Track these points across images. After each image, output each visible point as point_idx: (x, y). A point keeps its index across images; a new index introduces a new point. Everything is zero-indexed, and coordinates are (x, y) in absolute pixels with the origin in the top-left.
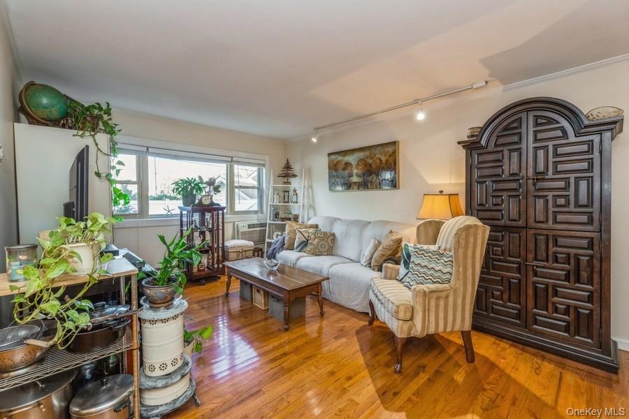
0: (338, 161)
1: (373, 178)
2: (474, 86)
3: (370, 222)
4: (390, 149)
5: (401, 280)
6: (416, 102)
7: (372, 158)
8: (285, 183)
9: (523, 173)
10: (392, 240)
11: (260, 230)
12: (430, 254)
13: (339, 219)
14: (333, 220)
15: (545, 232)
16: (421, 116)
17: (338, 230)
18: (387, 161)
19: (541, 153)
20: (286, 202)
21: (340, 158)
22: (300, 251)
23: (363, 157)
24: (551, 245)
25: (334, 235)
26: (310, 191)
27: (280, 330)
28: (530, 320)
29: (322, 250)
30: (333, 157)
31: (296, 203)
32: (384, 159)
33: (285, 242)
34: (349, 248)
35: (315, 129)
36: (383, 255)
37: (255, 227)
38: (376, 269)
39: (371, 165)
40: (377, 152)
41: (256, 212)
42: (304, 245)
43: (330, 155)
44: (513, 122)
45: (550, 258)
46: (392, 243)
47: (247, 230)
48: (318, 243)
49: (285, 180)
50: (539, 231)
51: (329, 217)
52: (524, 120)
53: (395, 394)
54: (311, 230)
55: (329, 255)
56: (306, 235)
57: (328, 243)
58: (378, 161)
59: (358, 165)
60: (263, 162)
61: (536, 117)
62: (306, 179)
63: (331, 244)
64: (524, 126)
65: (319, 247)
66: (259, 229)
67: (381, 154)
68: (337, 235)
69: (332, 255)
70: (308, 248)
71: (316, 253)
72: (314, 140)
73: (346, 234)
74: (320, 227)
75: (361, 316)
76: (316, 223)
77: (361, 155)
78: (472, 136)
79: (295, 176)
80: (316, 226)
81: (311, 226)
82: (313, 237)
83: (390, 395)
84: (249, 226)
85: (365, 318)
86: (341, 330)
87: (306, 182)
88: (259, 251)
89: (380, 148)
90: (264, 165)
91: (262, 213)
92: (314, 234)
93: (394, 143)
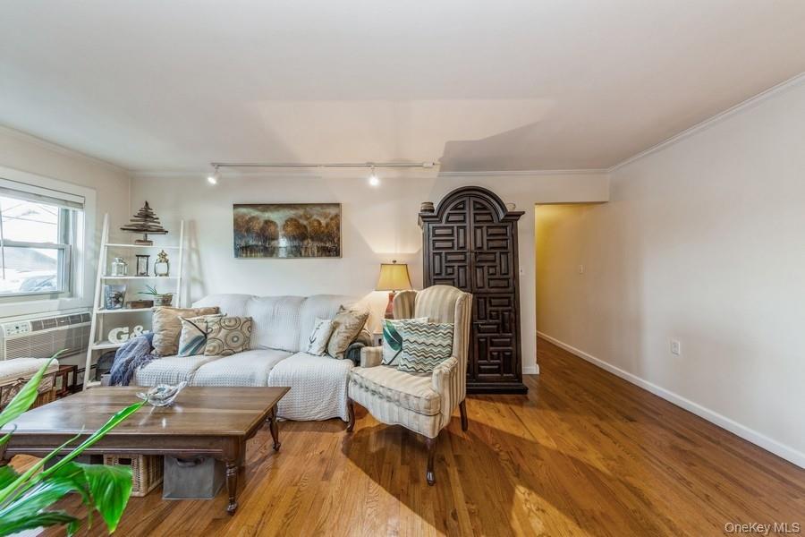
0: (253, 217)
1: (308, 243)
2: (425, 165)
3: (306, 298)
4: (333, 211)
5: (389, 364)
6: (369, 165)
7: (307, 219)
8: (140, 241)
9: (468, 247)
10: (357, 318)
11: (70, 330)
12: (425, 329)
13: (255, 297)
14: (247, 300)
15: (484, 296)
16: (374, 181)
17: (256, 312)
18: (327, 225)
19: (479, 231)
20: (142, 274)
21: (254, 213)
22: (191, 355)
23: (294, 216)
24: (488, 305)
25: (251, 320)
26: (194, 257)
27: (215, 521)
28: (476, 371)
29: (234, 345)
30: (243, 210)
31: (167, 275)
32: (323, 222)
33: (154, 344)
34: (277, 334)
35: (213, 164)
36: (348, 337)
37: (54, 326)
38: (341, 356)
39: (305, 227)
40: (315, 212)
41: (54, 295)
42: (199, 344)
43: (236, 206)
44: (460, 203)
45: (488, 316)
46: (357, 320)
47: (30, 333)
48: (226, 336)
49: (141, 236)
50: (480, 296)
51: (237, 295)
52: (467, 202)
53: (454, 515)
54: (210, 318)
55: (247, 350)
56: (203, 326)
57: (243, 333)
58: (316, 224)
59: (285, 226)
60: (80, 200)
61: (475, 202)
62: (187, 237)
63: (247, 334)
64: (467, 209)
65: (229, 342)
66: (67, 327)
67: (321, 215)
68: (255, 319)
69: (250, 350)
70: (209, 346)
71: (225, 352)
72: (212, 181)
73: (273, 317)
74: (223, 312)
75: (330, 425)
76: (215, 305)
77: (291, 213)
78: (425, 210)
79: (161, 231)
80: (217, 310)
81: (207, 312)
82: (216, 327)
83: (451, 521)
84: (36, 326)
85: (337, 427)
86: (323, 460)
87: (186, 243)
88: (68, 371)
89: (318, 208)
90: (81, 205)
91: (71, 296)
92: (219, 323)
93: (337, 205)
